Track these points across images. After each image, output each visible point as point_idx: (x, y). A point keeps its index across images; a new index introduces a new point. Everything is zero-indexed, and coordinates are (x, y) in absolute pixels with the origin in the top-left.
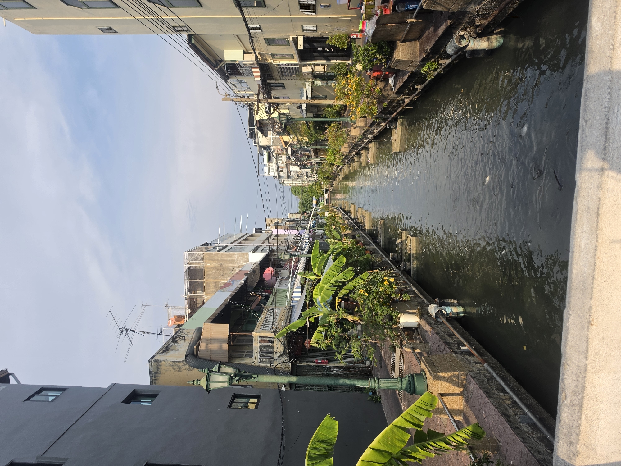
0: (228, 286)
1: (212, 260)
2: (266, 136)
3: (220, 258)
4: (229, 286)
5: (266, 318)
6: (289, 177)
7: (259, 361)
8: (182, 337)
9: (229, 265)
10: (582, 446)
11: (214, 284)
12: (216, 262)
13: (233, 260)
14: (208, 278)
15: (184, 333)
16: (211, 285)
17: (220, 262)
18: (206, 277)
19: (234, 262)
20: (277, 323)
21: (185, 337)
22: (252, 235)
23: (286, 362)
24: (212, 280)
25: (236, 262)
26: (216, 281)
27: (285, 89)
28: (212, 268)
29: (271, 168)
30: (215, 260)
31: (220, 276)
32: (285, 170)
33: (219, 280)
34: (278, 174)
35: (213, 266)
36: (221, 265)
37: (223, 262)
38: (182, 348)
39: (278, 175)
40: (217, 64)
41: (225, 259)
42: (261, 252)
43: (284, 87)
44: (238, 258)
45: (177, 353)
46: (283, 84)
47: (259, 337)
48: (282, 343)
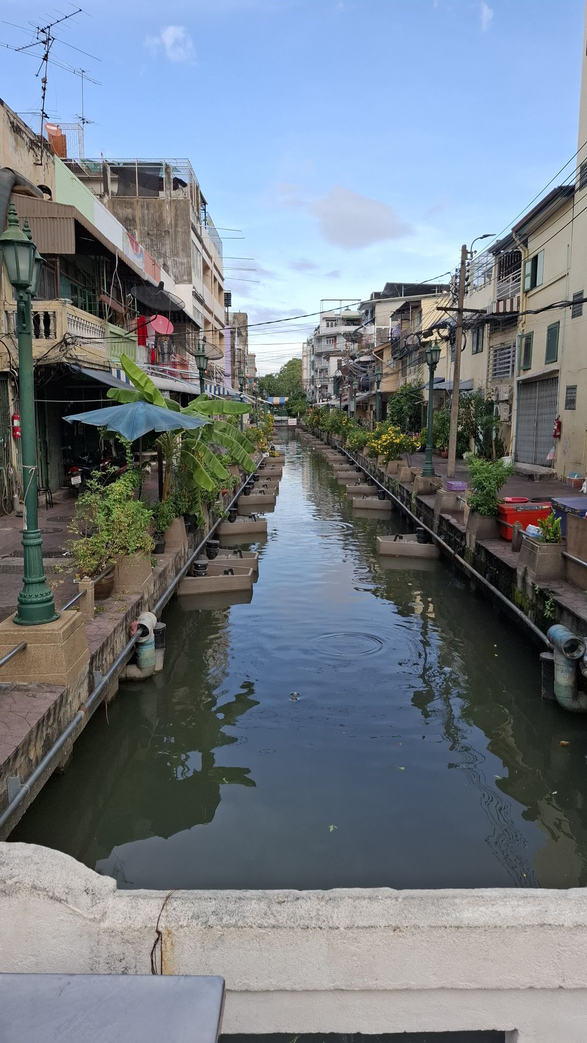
0: (132, 246)
1: (176, 215)
2: (394, 316)
3: (179, 229)
4: (133, 249)
5: (88, 324)
6: (319, 355)
7: (10, 312)
8: (39, 158)
9: (168, 247)
10: (221, 933)
11: (130, 217)
12: (173, 222)
13: (177, 255)
14: (142, 206)
15: (47, 164)
16: (129, 211)
17: (173, 229)
18: (144, 202)
19: (174, 256)
20: (82, 345)
21: (41, 165)
22: (220, 289)
23: (12, 363)
24: (138, 214)
25: (174, 260)
26: (138, 221)
27: (473, 354)
28: (161, 213)
29: (334, 322)
30: (176, 220)
31: (146, 228)
32: (331, 348)
33: (138, 227)
34: (324, 336)
35: (165, 215)
36: (169, 232)
37: (173, 235)
38: (20, 160)
39: (321, 336)
40: (521, 236)
41: (179, 241)
42: (194, 307)
43: (477, 353)
44: (182, 264)
45: (11, 149)
46: (482, 351)
47: (54, 312)
48: (45, 356)
